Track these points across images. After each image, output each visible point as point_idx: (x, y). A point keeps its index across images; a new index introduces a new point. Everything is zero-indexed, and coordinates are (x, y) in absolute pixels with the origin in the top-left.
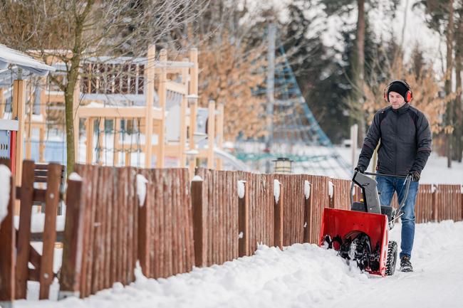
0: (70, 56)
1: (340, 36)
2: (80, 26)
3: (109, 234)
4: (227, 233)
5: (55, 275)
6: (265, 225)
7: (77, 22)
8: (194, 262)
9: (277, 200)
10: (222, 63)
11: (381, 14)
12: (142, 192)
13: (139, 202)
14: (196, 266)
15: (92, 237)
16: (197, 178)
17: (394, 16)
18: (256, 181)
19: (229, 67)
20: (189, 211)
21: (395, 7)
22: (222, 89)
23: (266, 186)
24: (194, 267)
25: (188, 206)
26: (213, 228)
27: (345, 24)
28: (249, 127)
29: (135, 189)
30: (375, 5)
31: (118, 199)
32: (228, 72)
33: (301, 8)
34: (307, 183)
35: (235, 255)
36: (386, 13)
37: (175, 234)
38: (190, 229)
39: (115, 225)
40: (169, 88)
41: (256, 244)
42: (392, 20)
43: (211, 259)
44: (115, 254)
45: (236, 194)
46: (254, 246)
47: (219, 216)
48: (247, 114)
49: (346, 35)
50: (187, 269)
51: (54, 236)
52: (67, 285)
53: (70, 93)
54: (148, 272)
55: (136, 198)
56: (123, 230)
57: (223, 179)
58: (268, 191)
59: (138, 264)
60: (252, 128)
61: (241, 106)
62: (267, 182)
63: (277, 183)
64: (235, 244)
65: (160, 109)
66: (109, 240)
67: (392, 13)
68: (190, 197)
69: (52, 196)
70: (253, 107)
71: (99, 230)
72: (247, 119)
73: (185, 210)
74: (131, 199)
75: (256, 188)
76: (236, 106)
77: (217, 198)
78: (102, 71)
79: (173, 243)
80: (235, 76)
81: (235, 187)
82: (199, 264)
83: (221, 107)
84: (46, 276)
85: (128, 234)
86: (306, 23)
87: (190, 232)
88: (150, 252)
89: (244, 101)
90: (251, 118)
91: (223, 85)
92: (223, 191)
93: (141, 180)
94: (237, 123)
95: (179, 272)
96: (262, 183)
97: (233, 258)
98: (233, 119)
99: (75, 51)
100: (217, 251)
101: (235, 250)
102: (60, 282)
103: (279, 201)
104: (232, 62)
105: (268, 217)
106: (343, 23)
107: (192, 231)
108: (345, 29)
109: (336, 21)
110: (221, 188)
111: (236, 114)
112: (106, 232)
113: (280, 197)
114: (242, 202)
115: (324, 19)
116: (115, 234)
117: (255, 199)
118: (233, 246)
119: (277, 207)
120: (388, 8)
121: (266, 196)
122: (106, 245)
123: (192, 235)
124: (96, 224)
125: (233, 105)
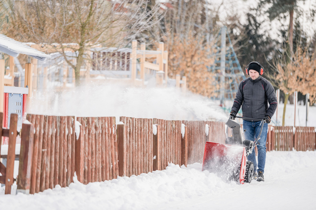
0: (78, 48)
1: (280, 33)
2: (84, 29)
3: (53, 156)
4: (144, 156)
5: (14, 180)
6: (174, 151)
7: (82, 27)
8: (118, 173)
9: (183, 136)
10: (188, 51)
11: (305, 19)
12: (78, 131)
13: (76, 137)
14: (119, 176)
15: (41, 157)
16: (121, 123)
17: (313, 20)
18: (167, 125)
19: (193, 54)
20: (115, 143)
21: (314, 15)
22: (189, 67)
23: (175, 128)
24: (118, 176)
25: (115, 140)
26: (132, 153)
27: (283, 25)
28: (205, 91)
29: (74, 130)
30: (301, 13)
31: (60, 135)
32: (193, 56)
33: (255, 15)
34: (207, 126)
35: (150, 169)
36: (308, 18)
37: (104, 157)
38: (115, 153)
39: (58, 151)
40: (147, 67)
41: (167, 163)
42: (311, 23)
43: (131, 172)
44: (58, 168)
45: (151, 133)
46: (165, 164)
47: (138, 146)
48: (204, 83)
49: (283, 33)
50: (113, 177)
51: (14, 157)
52: (22, 186)
53: (78, 70)
54: (82, 178)
55: (74, 135)
56: (64, 154)
57: (141, 123)
58: (177, 131)
59: (75, 174)
60: (207, 92)
61: (200, 78)
62: (175, 125)
63: (183, 126)
64: (150, 163)
65: (141, 80)
66: (53, 160)
67: (312, 18)
68: (116, 134)
69: (12, 133)
70: (207, 78)
71: (46, 154)
72: (204, 86)
73: (112, 143)
74: (70, 135)
75: (167, 129)
76: (197, 78)
77: (137, 135)
78: (99, 57)
79: (102, 162)
80: (196, 58)
81: (150, 128)
82: (121, 174)
83: (185, 79)
84: (9, 180)
85: (68, 156)
86: (258, 25)
87: (115, 155)
88: (83, 166)
89: (202, 75)
90: (207, 85)
91: (189, 64)
92: (141, 131)
93: (78, 124)
94: (198, 88)
95: (106, 179)
96: (172, 126)
97: (149, 171)
98: (195, 86)
99: (81, 44)
100: (136, 167)
101: (150, 166)
102: (18, 183)
103: (184, 137)
104: (194, 50)
105: (176, 146)
106: (281, 25)
107: (117, 155)
108: (283, 29)
109: (276, 24)
110: (140, 129)
111: (197, 83)
112: (51, 155)
113: (185, 134)
114: (156, 137)
115: (269, 22)
116: (58, 156)
117: (167, 136)
118: (149, 164)
119: (183, 140)
120: (310, 15)
121: (175, 134)
122: (51, 162)
123: (117, 157)
124: (43, 150)
125: (195, 77)
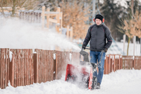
0: (11, 10)
4: (48, 71)
8: (33, 81)
10: (74, 12)
12: (11, 57)
16: (36, 53)
19: (77, 14)
20: (32, 64)
22: (74, 21)
24: (33, 83)
25: (32, 62)
26: (42, 70)
29: (8, 56)
32: (76, 16)
40: (50, 21)
43: (41, 80)
45: (53, 58)
47: (45, 66)
48: (83, 30)
49: (128, 2)
50: (31, 83)
54: (13, 84)
55: (9, 59)
57: (47, 53)
61: (81, 28)
64: (52, 75)
70: (85, 28)
73: (30, 64)
74: (6, 59)
75: (61, 56)
76: (79, 28)
77: (44, 59)
78: (23, 15)
79: (25, 75)
80: (78, 17)
82: (35, 82)
83: (72, 28)
85: (5, 71)
87: (32, 71)
88: (14, 77)
89: (82, 26)
93: (11, 53)
95: (27, 85)
96: (64, 55)
97: (51, 80)
98: (77, 32)
99: (13, 8)
104: (77, 12)
110: (46, 56)
111: (79, 30)
114: (55, 61)
